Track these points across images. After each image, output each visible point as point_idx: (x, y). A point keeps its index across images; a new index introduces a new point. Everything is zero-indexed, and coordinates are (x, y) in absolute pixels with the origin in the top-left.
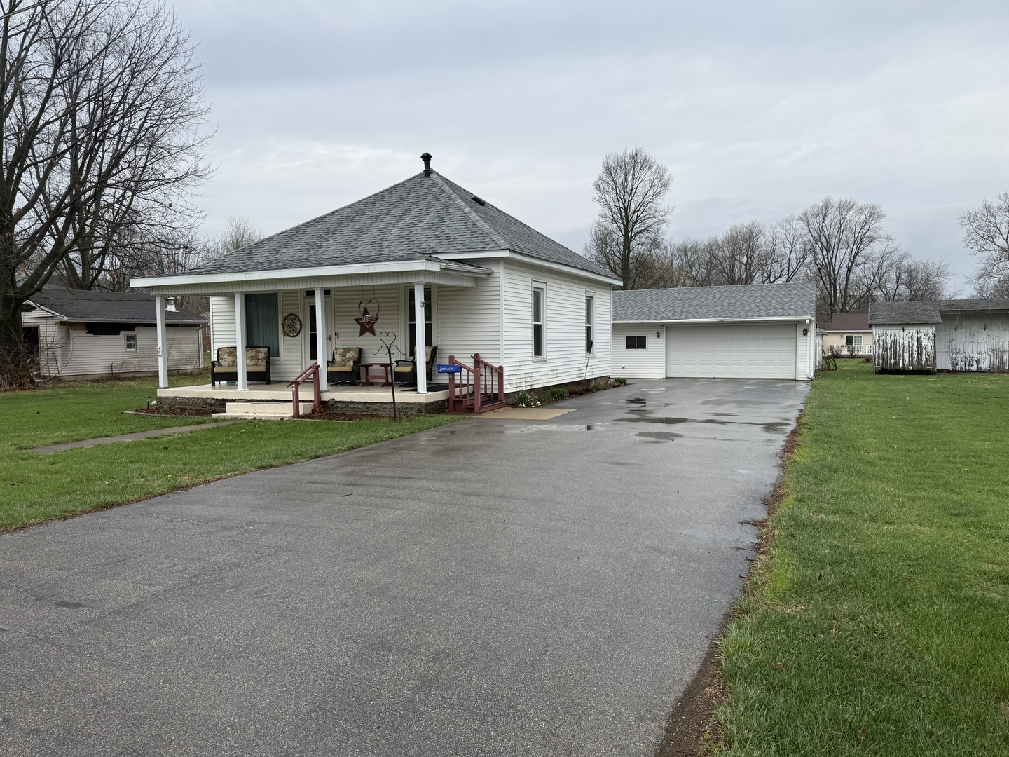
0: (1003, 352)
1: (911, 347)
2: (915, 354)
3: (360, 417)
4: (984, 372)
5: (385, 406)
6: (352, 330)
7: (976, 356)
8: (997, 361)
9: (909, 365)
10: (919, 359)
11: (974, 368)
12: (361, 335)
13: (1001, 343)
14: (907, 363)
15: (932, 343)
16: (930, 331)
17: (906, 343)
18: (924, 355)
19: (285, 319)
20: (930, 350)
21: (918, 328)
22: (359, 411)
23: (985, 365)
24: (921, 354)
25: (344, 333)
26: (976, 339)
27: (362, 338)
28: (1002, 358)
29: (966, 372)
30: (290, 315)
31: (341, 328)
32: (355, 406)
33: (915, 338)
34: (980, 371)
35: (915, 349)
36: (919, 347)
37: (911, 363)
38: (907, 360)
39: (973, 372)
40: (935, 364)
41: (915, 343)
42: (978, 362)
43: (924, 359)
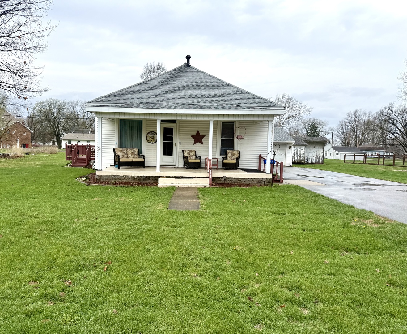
0: (319, 156)
1: (297, 154)
2: (298, 157)
3: (234, 185)
4: (314, 163)
5: (249, 180)
6: (189, 141)
7: (311, 157)
8: (317, 159)
9: (296, 160)
10: (300, 158)
11: (310, 162)
12: (194, 144)
13: (319, 153)
14: (295, 160)
15: (304, 152)
16: (304, 148)
17: (295, 152)
18: (301, 157)
19: (148, 133)
20: (303, 155)
21: (299, 147)
22: (233, 182)
23: (314, 161)
24: (300, 157)
25: (184, 142)
26: (311, 152)
27: (195, 145)
28: (319, 158)
29: (308, 163)
30: (151, 132)
31: (182, 140)
32: (231, 180)
33: (298, 151)
34: (312, 163)
35: (298, 155)
36: (300, 154)
37: (297, 160)
38: (295, 159)
39: (310, 163)
40: (305, 160)
41: (298, 152)
42: (312, 160)
43: (301, 159)
